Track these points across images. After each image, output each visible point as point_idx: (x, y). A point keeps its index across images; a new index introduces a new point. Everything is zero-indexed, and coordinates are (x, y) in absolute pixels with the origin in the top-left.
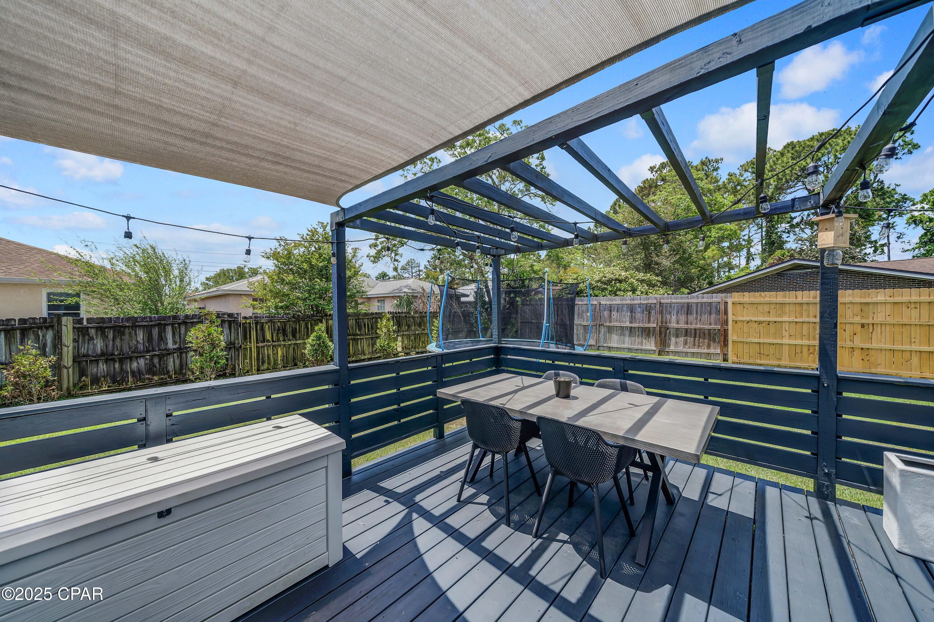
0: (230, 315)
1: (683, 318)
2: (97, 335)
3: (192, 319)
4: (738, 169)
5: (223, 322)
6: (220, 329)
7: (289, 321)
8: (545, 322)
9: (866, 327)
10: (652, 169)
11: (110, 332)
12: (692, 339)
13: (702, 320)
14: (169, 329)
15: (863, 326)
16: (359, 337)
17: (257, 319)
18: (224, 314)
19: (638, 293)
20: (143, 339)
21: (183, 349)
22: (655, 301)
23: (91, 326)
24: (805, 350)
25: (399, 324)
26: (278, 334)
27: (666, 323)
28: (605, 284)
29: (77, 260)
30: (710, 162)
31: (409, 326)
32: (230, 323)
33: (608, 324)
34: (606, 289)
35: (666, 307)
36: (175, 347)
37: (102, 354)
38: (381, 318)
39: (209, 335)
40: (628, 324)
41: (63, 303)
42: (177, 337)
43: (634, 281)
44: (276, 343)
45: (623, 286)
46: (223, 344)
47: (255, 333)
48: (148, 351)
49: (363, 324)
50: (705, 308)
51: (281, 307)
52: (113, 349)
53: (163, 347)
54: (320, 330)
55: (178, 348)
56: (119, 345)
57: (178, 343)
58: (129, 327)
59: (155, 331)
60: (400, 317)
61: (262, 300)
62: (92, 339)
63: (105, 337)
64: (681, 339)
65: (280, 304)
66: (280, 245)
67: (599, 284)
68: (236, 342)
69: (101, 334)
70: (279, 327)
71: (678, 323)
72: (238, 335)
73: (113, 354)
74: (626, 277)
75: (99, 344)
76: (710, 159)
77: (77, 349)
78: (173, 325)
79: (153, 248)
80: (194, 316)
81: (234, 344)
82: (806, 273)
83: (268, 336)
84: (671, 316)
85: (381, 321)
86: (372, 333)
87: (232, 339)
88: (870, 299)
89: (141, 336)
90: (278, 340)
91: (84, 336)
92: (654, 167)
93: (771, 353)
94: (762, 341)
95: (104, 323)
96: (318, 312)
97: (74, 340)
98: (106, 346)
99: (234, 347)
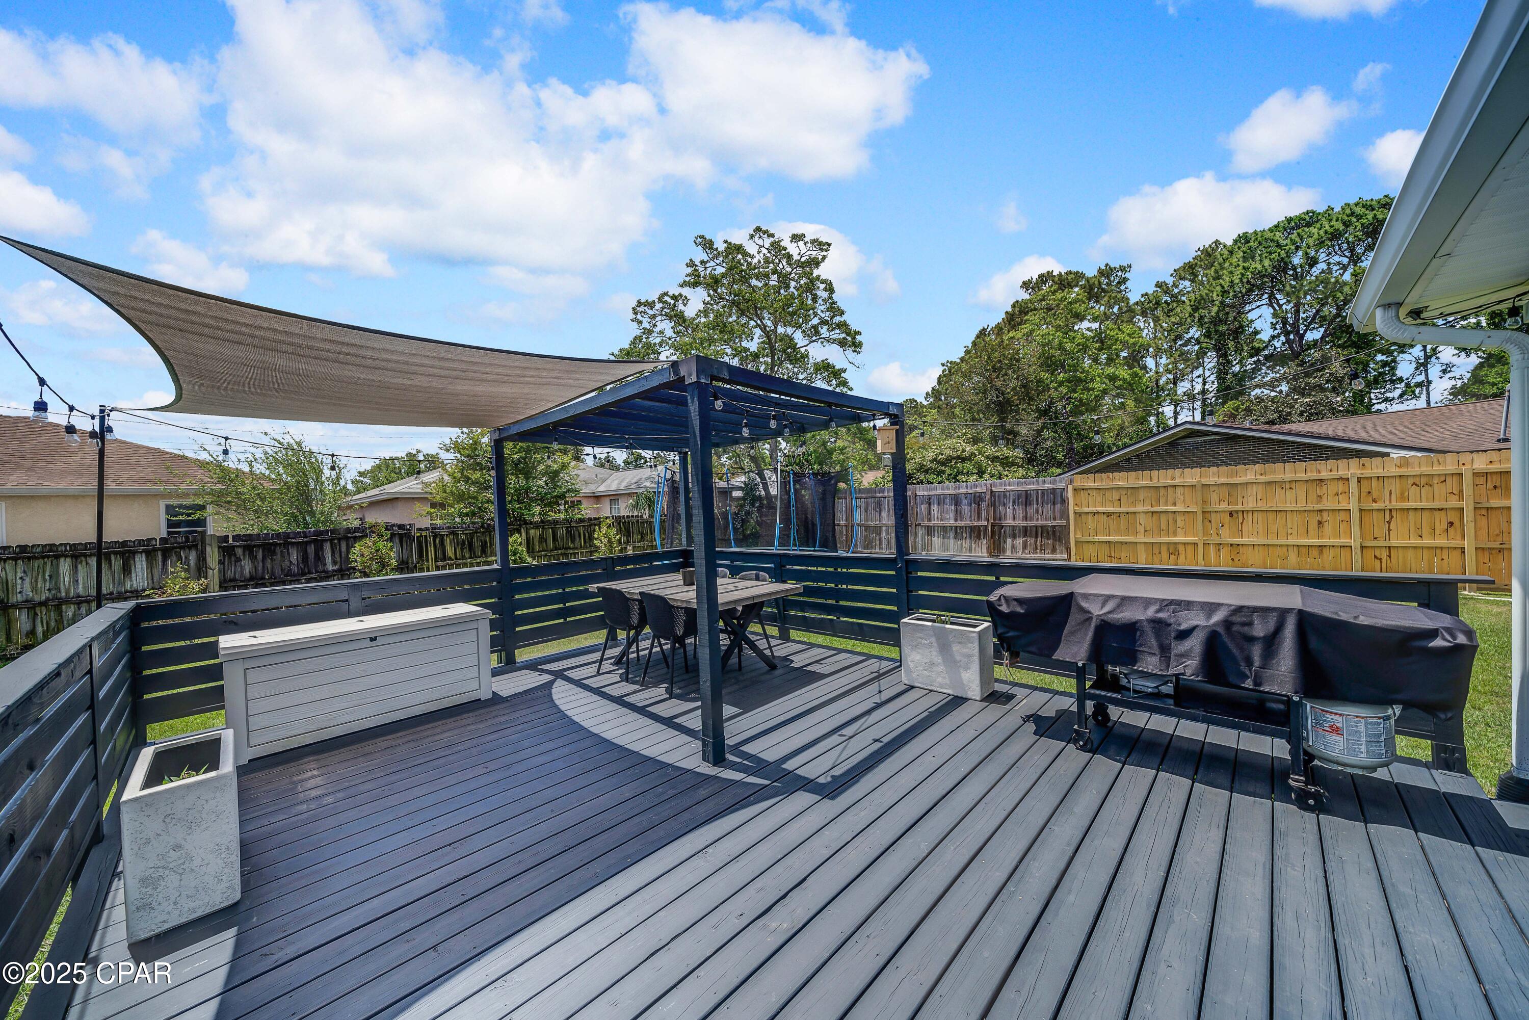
0: (401, 527)
1: (1020, 511)
2: (244, 555)
3: (354, 532)
4: (1172, 275)
5: (393, 535)
6: (390, 544)
7: (477, 532)
8: (778, 522)
9: (1235, 515)
10: (1026, 285)
11: (259, 552)
12: (1033, 540)
13: (1044, 514)
14: (327, 547)
15: (1231, 514)
16: (571, 551)
17: (436, 534)
18: (394, 525)
19: (986, 476)
20: (297, 559)
21: (345, 571)
22: (984, 490)
23: (238, 544)
24: (1164, 549)
25: (628, 534)
26: (462, 549)
27: (1000, 519)
28: (943, 464)
29: (208, 463)
30: (1112, 271)
31: (642, 534)
32: (401, 537)
33: (926, 523)
34: (943, 472)
35: (999, 496)
36: (335, 568)
37: (252, 578)
38: (599, 525)
39: (377, 551)
40: (952, 522)
41: (190, 518)
42: (337, 556)
43: (983, 459)
44: (461, 562)
45: (968, 466)
46: (394, 562)
47: (432, 548)
48: (303, 574)
49: (576, 533)
50: (1048, 497)
51: (467, 515)
52: (263, 572)
53: (320, 568)
54: (515, 542)
55: (338, 569)
56: (269, 566)
57: (339, 564)
58: (280, 544)
59: (311, 549)
60: (629, 522)
61: (442, 506)
62: (238, 560)
63: (253, 558)
64: (1020, 541)
65: (465, 511)
66: (462, 433)
67: (933, 465)
68: (410, 561)
69: (249, 554)
70: (463, 540)
71: (1014, 519)
72: (412, 551)
73: (263, 578)
74: (972, 454)
75: (247, 566)
76: (1112, 266)
77: (223, 572)
78: (331, 541)
79: (299, 444)
80: (357, 530)
81: (407, 563)
82: (1205, 441)
83: (450, 552)
84: (1006, 509)
85: (600, 528)
86: (591, 546)
87: (405, 558)
88: (1238, 478)
89: (294, 555)
90: (463, 557)
91: (230, 558)
92: (1030, 281)
93: (1124, 555)
94: (1112, 539)
95: (252, 541)
96: (516, 520)
97: (220, 562)
98: (256, 568)
99: (408, 567)
